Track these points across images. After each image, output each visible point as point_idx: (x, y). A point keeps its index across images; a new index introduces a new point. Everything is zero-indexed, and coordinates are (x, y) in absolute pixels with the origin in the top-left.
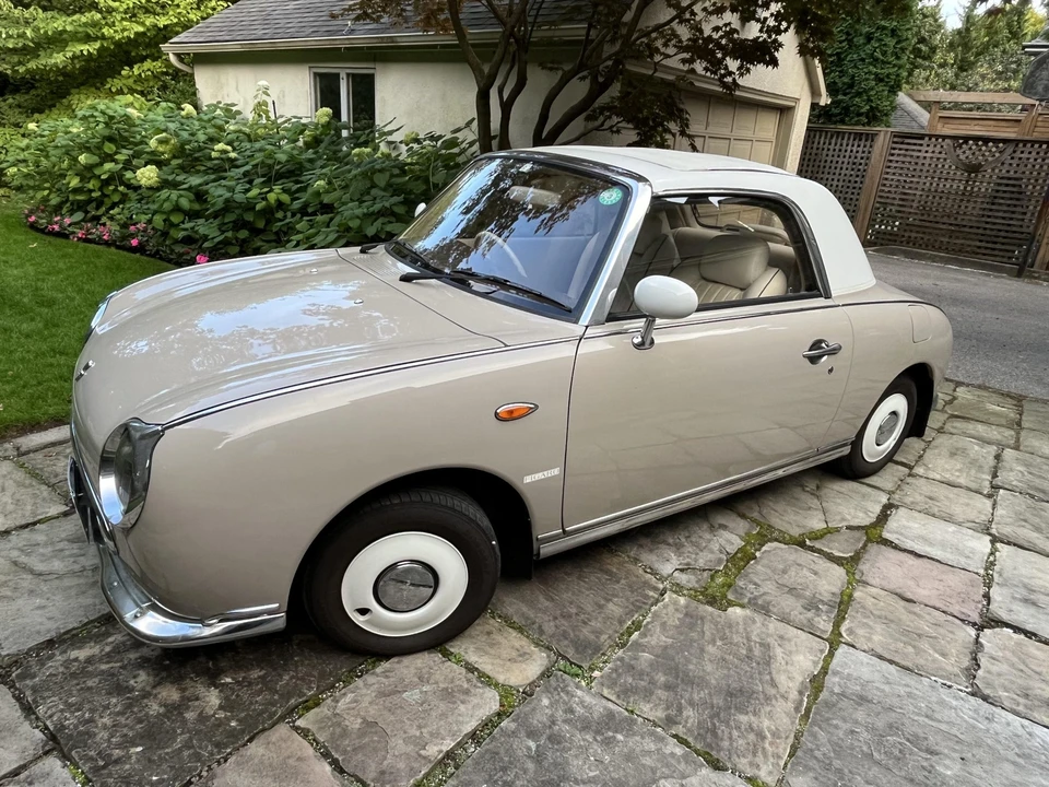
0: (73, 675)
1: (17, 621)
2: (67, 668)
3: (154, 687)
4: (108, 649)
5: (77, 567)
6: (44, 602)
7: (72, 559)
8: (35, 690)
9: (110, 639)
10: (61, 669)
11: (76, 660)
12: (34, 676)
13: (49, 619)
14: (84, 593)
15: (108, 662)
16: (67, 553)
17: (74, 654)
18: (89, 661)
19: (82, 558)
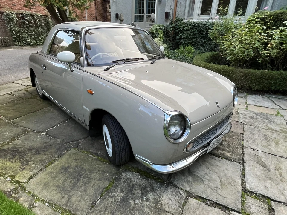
0: (233, 152)
1: (233, 170)
2: (233, 154)
3: (224, 141)
4: (224, 151)
5: (211, 172)
6: (225, 170)
7: (210, 175)
8: (240, 156)
9: (222, 152)
10: (234, 155)
11: (230, 154)
12: (239, 158)
13: (227, 166)
14: (216, 165)
15: (226, 149)
16: (209, 178)
17: (230, 155)
18: (228, 152)
19: (207, 173)
